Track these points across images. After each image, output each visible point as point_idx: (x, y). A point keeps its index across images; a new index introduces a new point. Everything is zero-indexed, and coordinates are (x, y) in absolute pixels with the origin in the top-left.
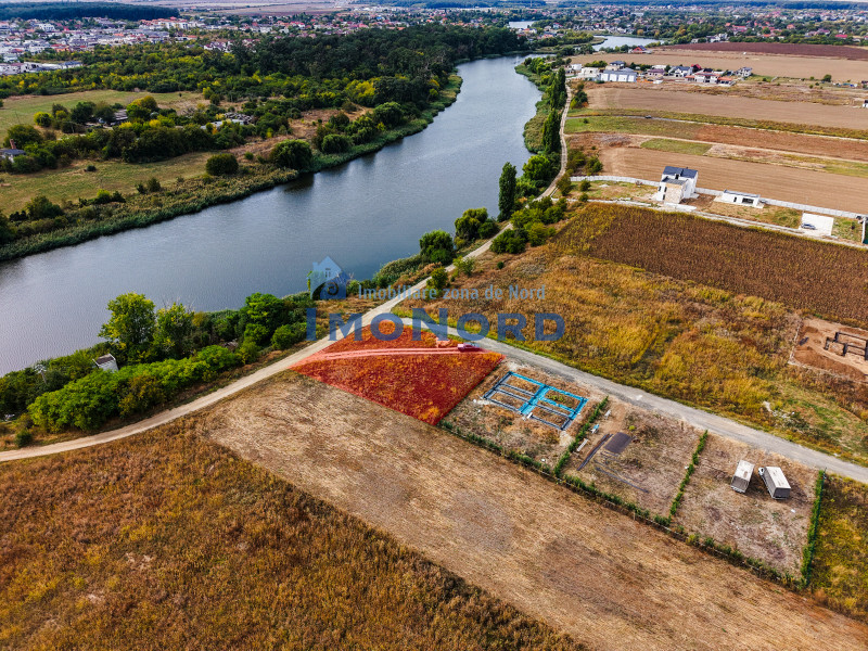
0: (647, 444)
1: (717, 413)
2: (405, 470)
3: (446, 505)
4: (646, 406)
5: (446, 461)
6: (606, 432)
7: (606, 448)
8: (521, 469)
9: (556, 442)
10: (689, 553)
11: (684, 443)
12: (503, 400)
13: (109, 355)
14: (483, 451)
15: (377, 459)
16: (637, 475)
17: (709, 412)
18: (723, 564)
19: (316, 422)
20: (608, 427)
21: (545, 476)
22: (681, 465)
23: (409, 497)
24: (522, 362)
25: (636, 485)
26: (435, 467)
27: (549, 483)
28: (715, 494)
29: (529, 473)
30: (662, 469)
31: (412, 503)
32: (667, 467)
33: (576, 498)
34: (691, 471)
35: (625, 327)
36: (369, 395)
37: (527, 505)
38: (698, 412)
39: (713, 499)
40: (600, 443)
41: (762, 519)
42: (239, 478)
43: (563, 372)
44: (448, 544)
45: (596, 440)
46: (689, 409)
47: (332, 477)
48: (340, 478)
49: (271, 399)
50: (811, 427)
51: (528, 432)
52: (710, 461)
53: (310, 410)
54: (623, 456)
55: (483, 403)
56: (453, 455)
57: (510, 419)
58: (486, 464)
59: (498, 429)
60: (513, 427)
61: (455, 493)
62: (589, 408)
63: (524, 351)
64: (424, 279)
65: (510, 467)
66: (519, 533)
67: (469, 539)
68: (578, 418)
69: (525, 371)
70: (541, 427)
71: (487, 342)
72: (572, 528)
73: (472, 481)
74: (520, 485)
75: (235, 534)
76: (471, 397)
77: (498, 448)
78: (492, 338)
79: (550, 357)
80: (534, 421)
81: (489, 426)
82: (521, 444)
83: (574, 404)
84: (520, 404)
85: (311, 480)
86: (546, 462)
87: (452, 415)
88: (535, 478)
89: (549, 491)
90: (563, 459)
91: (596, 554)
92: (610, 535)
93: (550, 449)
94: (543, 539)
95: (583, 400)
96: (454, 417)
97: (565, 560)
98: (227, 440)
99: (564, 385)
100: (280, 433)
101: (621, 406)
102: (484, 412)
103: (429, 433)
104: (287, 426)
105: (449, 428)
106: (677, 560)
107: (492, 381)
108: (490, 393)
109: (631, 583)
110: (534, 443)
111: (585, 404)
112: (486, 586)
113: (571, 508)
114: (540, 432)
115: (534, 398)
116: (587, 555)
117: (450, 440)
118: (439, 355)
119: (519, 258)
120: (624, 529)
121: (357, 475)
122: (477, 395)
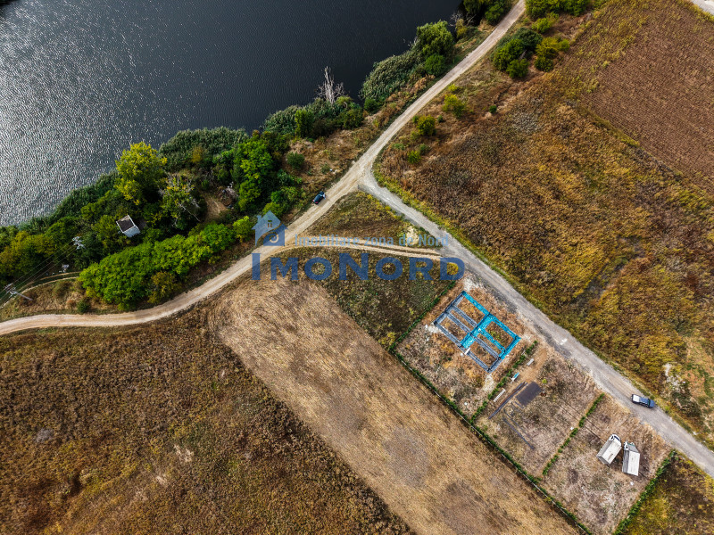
0: (551, 399)
1: (621, 372)
2: (362, 398)
3: (387, 438)
4: (566, 353)
5: (392, 393)
6: (523, 380)
7: (519, 398)
8: (447, 411)
9: (480, 386)
10: (542, 508)
11: (580, 401)
12: (450, 329)
13: (128, 218)
14: (423, 388)
15: (342, 383)
16: (532, 430)
17: (616, 368)
18: (561, 521)
19: (299, 332)
20: (527, 374)
21: (462, 421)
22: (569, 425)
23: (360, 428)
24: (477, 279)
25: (528, 440)
26: (385, 399)
27: (464, 428)
28: (584, 457)
29: (452, 416)
30: (552, 428)
31: (363, 432)
32: (558, 425)
33: (481, 446)
34: (574, 433)
35: (585, 245)
36: (342, 306)
37: (444, 448)
38: (606, 367)
39: (579, 464)
40: (515, 391)
41: (606, 486)
43: (510, 298)
44: (382, 475)
45: (512, 387)
46: (601, 362)
47: (308, 396)
48: (314, 399)
49: (264, 294)
50: (692, 399)
51: (461, 371)
52: (593, 425)
53: (295, 317)
54: (527, 409)
55: (433, 330)
56: (399, 388)
57: (451, 355)
58: (422, 401)
59: (439, 364)
60: (451, 363)
61: (394, 428)
62: (518, 351)
63: (483, 263)
64: (412, 103)
65: (439, 407)
66: (432, 472)
67: (397, 473)
68: (506, 361)
69: (477, 294)
70: (473, 369)
71: (453, 245)
72: (470, 474)
73: (409, 417)
74: (443, 427)
75: (243, 443)
76: (424, 321)
77: (434, 388)
78: (459, 240)
79: (504, 277)
80: (469, 358)
81: (432, 359)
82: (453, 384)
83: (507, 342)
84: (463, 335)
85: (293, 397)
86: (467, 407)
87: (405, 341)
88: (455, 422)
89: (462, 437)
90: (481, 405)
91: (479, 498)
92: (494, 484)
93: (474, 392)
94: (446, 480)
95: (516, 338)
96: (406, 344)
97: (457, 500)
98: (232, 341)
99: (505, 318)
100: (272, 339)
101: (545, 351)
102: (431, 342)
103: (384, 360)
104: (277, 333)
105: (400, 358)
106: (532, 513)
107: (445, 303)
108: (441, 317)
109: (495, 526)
110: (463, 384)
111: (516, 344)
112: (401, 513)
113: (473, 456)
114: (471, 374)
115: (477, 328)
116: (473, 499)
117: (399, 371)
118: (406, 258)
119: (517, 91)
120: (505, 481)
121: (327, 398)
122: (430, 319)
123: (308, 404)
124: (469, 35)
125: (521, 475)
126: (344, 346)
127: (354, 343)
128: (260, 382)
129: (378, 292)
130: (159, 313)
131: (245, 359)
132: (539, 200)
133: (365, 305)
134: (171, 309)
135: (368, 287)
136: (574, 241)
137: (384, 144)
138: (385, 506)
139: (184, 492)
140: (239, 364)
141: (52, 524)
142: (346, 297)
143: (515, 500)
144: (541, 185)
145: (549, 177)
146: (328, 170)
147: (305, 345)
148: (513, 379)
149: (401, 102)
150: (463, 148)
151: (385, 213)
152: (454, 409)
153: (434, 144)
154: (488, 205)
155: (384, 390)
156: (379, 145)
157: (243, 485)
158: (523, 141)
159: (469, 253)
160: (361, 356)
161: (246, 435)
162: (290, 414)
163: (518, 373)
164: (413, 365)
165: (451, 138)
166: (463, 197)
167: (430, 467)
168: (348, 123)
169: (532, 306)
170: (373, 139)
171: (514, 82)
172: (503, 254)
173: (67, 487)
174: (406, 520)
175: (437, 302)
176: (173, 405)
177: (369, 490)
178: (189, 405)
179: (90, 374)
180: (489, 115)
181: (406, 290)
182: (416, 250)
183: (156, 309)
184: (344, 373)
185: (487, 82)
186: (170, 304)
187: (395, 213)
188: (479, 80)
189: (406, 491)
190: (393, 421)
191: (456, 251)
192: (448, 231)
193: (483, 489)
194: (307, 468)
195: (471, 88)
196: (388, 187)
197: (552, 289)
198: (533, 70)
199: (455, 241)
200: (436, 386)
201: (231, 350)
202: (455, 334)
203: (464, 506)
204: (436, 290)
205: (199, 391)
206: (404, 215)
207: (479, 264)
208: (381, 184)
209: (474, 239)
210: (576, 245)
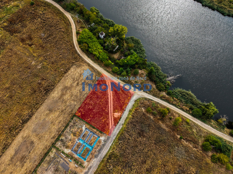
3: (47, 119)
5: (61, 118)
7: (63, 163)
8: (56, 137)
9: (66, 148)
12: (85, 134)
14: (63, 128)
16: (53, 169)
21: (54, 143)
23: (49, 110)
24: (105, 141)
25: (49, 168)
26: (59, 116)
27: (51, 144)
29: (55, 139)
33: (46, 151)
37: (45, 138)
40: (65, 161)
43: (100, 155)
44: (36, 120)
45: (67, 160)
51: (70, 140)
55: (84, 128)
56: (63, 120)
57: (76, 136)
58: (59, 128)
59: (72, 132)
60: (73, 136)
61: (50, 121)
62: (80, 160)
63: (112, 143)
64: (176, 107)
65: (58, 134)
66: (37, 135)
67: (36, 124)
68: (76, 156)
69: (100, 142)
70: (71, 144)
71: (117, 130)
72: (37, 148)
73: (54, 125)
74: (51, 137)
75: (43, 79)
76: (86, 125)
77: (64, 131)
78: (119, 132)
79: (108, 152)
80: (75, 143)
81: (73, 129)
82: (66, 138)
83: (83, 156)
84: (83, 139)
85: (57, 89)
86: (59, 144)
87: (78, 119)
88: (53, 140)
89: (49, 144)
90: (60, 149)
91: (30, 152)
92: (34, 157)
93: (64, 146)
94: (35, 140)
95: (85, 159)
96: (77, 120)
97: (29, 145)
98: (72, 69)
99: (92, 154)
100: (74, 79)
101: (82, 172)
102: (79, 128)
103: (71, 114)
104: (76, 80)
105: (72, 119)
106: (25, 172)
107: (94, 131)
108: (89, 130)
109: (21, 159)
110: (66, 142)
111: (83, 160)
112: (25, 128)
113: (43, 149)
114: (70, 143)
115: (87, 144)
116: (29, 150)
117: (68, 119)
118: (108, 114)
119: (196, 148)
120: (35, 161)
121: (57, 99)
122: (87, 126)
123: (55, 94)
124: (220, 124)
125: (37, 166)
126: (74, 100)
127: (75, 103)
128: (61, 79)
129: (94, 107)
130: (78, 50)
131: (67, 74)
132: (144, 162)
133: (89, 104)
134: (80, 52)
135: (96, 103)
137: (154, 100)
138: (27, 122)
139: (30, 69)
140: (65, 73)
141: (22, 43)
142: (91, 97)
143: (29, 165)
144: (151, 163)
145: (156, 166)
146: (136, 83)
147: (73, 89)
148: (69, 160)
149: (175, 103)
150: (159, 128)
151: (124, 104)
152: (58, 140)
153: (159, 117)
154: (135, 141)
155: (61, 115)
156: (153, 98)
157: (32, 82)
158: (170, 152)
159: (115, 137)
160: (71, 106)
161: (45, 79)
162: (52, 90)
163: (72, 161)
164: (71, 123)
165: (163, 123)
166: (137, 131)
167: (38, 134)
168: (158, 86)
169: (98, 164)
170: (154, 95)
171: (201, 146)
172: (116, 150)
173: (30, 43)
174: (23, 130)
175: (94, 128)
176: (53, 60)
177: (31, 117)
178: (53, 64)
179: (58, 39)
180: (179, 137)
181: (96, 116)
182: (112, 117)
183: (79, 49)
184: (66, 102)
185: (197, 135)
186: (81, 52)
187: (125, 107)
188: (197, 132)
189: (31, 128)
190: (52, 120)
191: (115, 132)
192: (122, 128)
193: (32, 153)
194: (37, 98)
195: (191, 129)
196: (135, 104)
197: (106, 172)
198: (210, 154)
199: (118, 131)
200: (64, 132)
201: (69, 70)
202: (83, 136)
203: (27, 147)
204: (98, 127)
205: (57, 65)
206: (125, 110)
207: (111, 141)
208: (136, 101)
209: (121, 137)
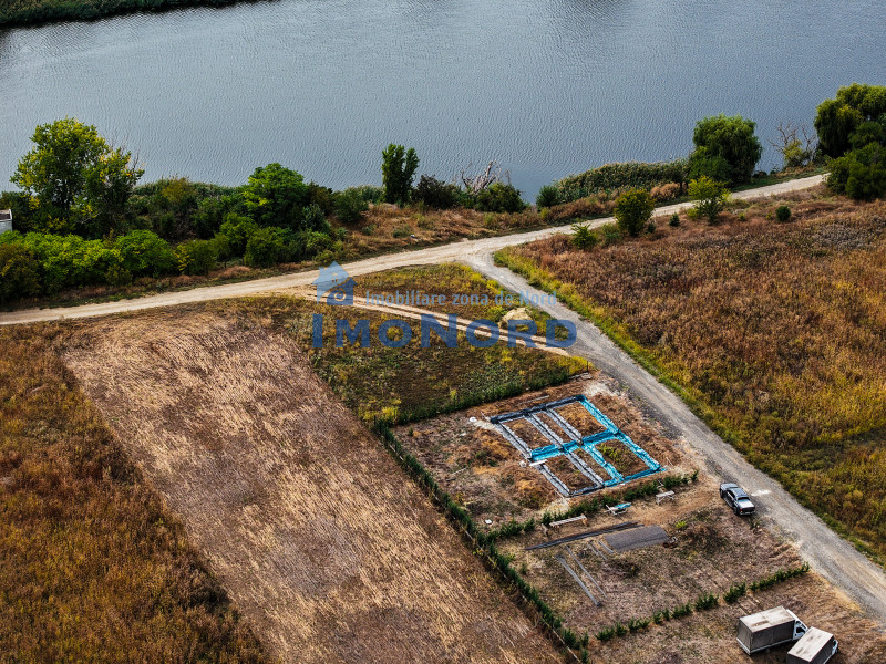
0: (683, 554)
2: (276, 470)
3: (290, 526)
5: (342, 477)
6: (635, 519)
8: (440, 521)
9: (536, 507)
11: (749, 572)
12: (520, 432)
13: (9, 211)
16: (613, 583)
17: (860, 549)
20: (649, 515)
21: (466, 540)
23: (245, 502)
24: (619, 387)
26: (320, 480)
27: (463, 549)
29: (447, 530)
30: (662, 590)
31: (248, 508)
32: (676, 590)
33: (484, 578)
36: (316, 365)
37: (401, 561)
38: (840, 543)
40: (608, 529)
42: (58, 412)
43: (674, 421)
44: (249, 564)
45: (605, 523)
47: (172, 446)
48: (182, 452)
49: (178, 331)
53: (216, 360)
54: (622, 557)
55: (484, 425)
56: (361, 475)
58: (397, 500)
59: (465, 465)
62: (647, 479)
69: (607, 401)
70: (533, 481)
76: (472, 412)
80: (535, 472)
81: (455, 457)
82: (479, 493)
83: (631, 468)
85: (143, 442)
86: (487, 526)
87: (414, 426)
89: (451, 558)
93: (517, 512)
96: (414, 430)
98: (81, 365)
100: (153, 376)
101: (711, 494)
103: (355, 438)
104: (168, 371)
110: (500, 498)
113: (459, 586)
117: (375, 457)
121: (206, 456)
126: (286, 409)
127: (308, 409)
129: (402, 366)
131: (88, 385)
135: (385, 355)
136: (858, 371)
146: (406, 235)
151: (483, 286)
181: (461, 373)
184: (263, 437)
191: (598, 349)
192: (598, 325)
196: (511, 267)
199: (604, 338)
202: (527, 439)
207: (637, 371)
208: (499, 264)
210: (858, 379)
